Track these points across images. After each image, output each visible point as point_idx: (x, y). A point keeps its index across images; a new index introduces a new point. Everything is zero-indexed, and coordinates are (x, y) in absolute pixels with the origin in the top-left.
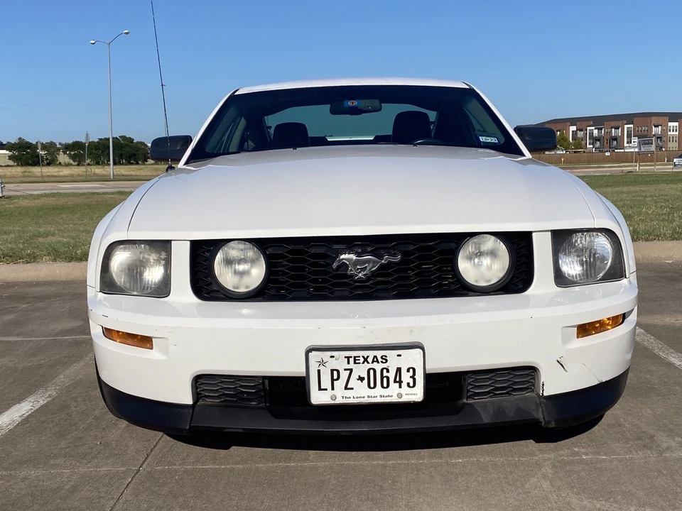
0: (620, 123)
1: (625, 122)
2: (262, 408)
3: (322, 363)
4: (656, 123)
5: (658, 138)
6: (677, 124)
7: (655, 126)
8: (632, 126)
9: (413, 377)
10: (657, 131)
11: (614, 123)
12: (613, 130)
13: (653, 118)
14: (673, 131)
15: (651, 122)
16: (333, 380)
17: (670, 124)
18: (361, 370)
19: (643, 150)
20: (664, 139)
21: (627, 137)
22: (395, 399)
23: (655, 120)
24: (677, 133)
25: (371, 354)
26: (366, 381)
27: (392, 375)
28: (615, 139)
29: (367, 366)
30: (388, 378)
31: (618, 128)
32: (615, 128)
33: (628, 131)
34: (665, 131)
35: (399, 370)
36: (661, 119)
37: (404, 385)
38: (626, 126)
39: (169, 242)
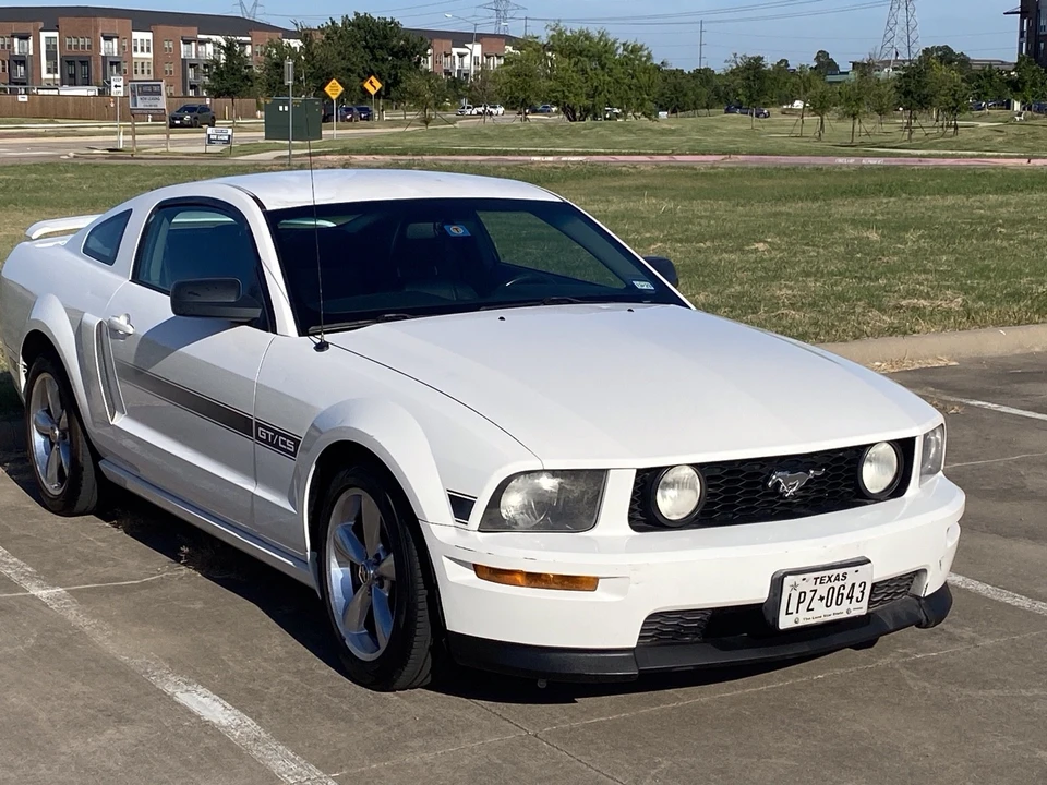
0: (28, 27)
1: (41, 25)
2: (697, 642)
3: (794, 587)
4: (108, 32)
5: (112, 64)
6: (148, 36)
7: (107, 38)
8: (55, 34)
9: (862, 592)
10: (109, 48)
11: (16, 27)
12: (16, 40)
13: (101, 21)
14: (142, 50)
15: (96, 30)
16: (799, 602)
17: (137, 35)
18: (823, 590)
19: (140, 105)
20: (124, 66)
21: (47, 59)
22: (845, 615)
23: (104, 24)
24: (150, 55)
25: (835, 572)
26: (824, 601)
27: (846, 592)
28: (21, 61)
29: (830, 585)
30: (842, 594)
31: (27, 38)
32: (21, 38)
33: (48, 46)
34: (127, 48)
35: (853, 585)
36: (116, 25)
37: (854, 600)
38: (43, 35)
39: (606, 471)
